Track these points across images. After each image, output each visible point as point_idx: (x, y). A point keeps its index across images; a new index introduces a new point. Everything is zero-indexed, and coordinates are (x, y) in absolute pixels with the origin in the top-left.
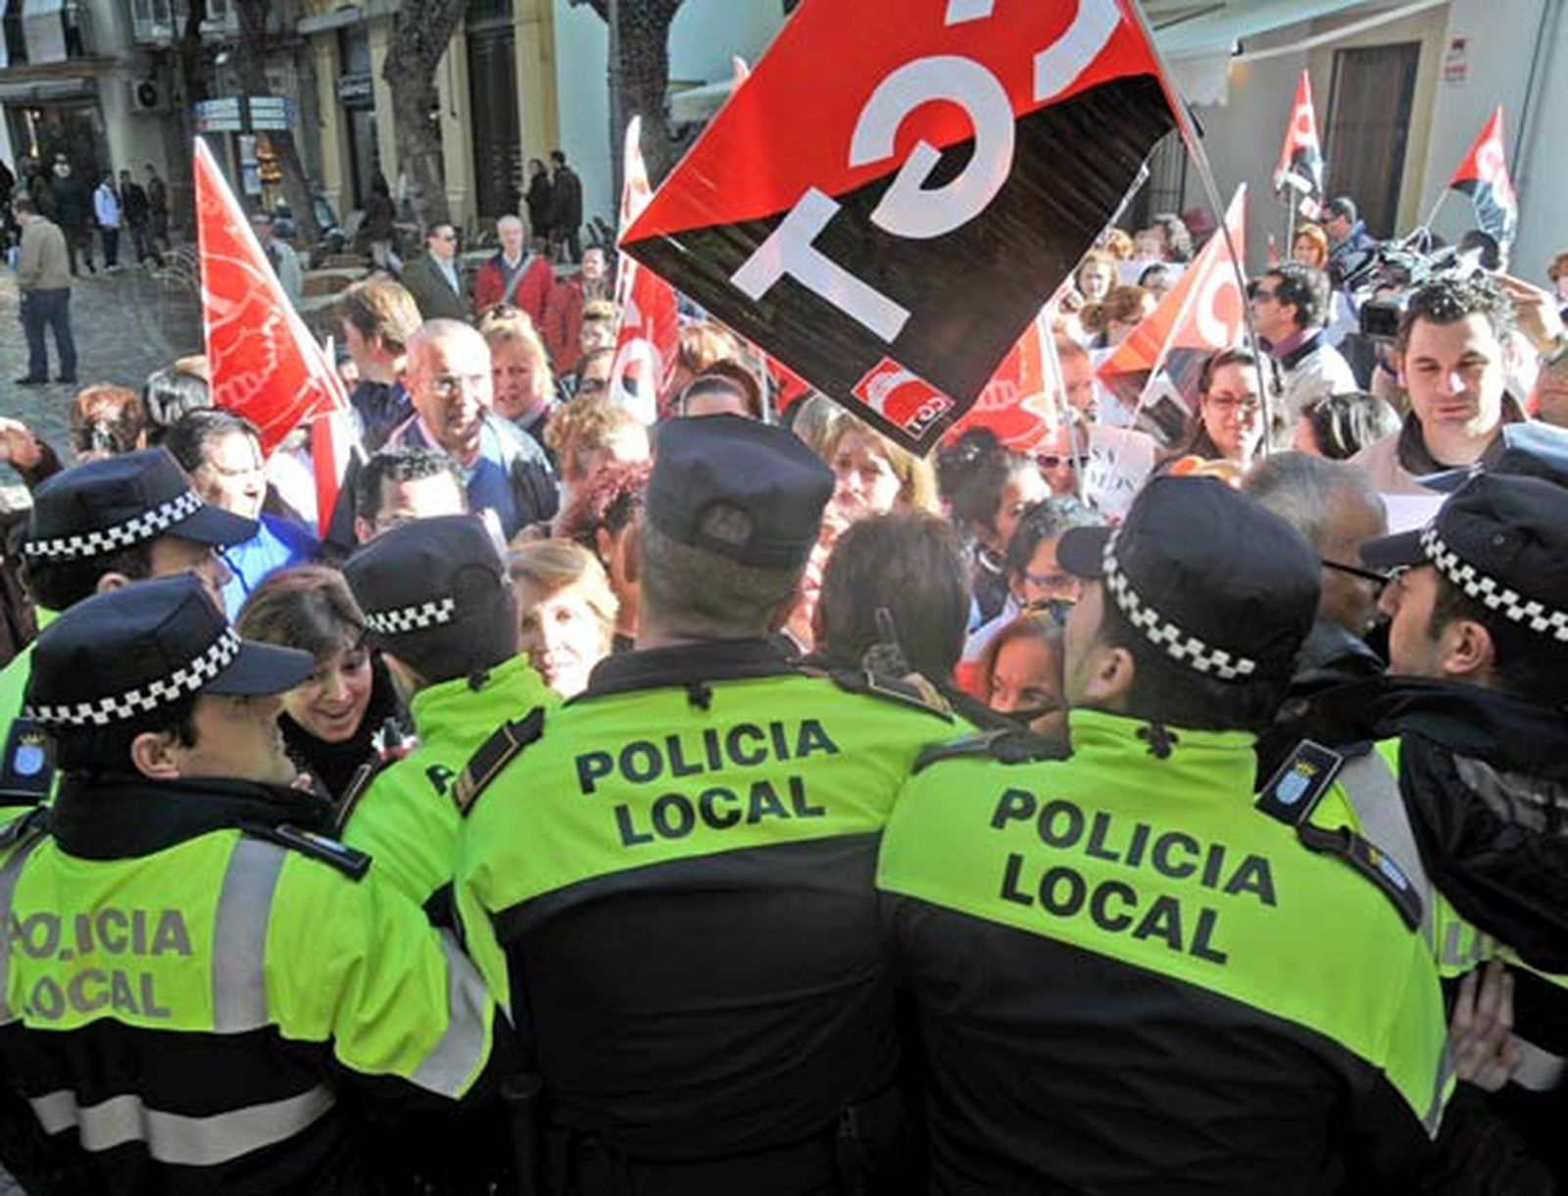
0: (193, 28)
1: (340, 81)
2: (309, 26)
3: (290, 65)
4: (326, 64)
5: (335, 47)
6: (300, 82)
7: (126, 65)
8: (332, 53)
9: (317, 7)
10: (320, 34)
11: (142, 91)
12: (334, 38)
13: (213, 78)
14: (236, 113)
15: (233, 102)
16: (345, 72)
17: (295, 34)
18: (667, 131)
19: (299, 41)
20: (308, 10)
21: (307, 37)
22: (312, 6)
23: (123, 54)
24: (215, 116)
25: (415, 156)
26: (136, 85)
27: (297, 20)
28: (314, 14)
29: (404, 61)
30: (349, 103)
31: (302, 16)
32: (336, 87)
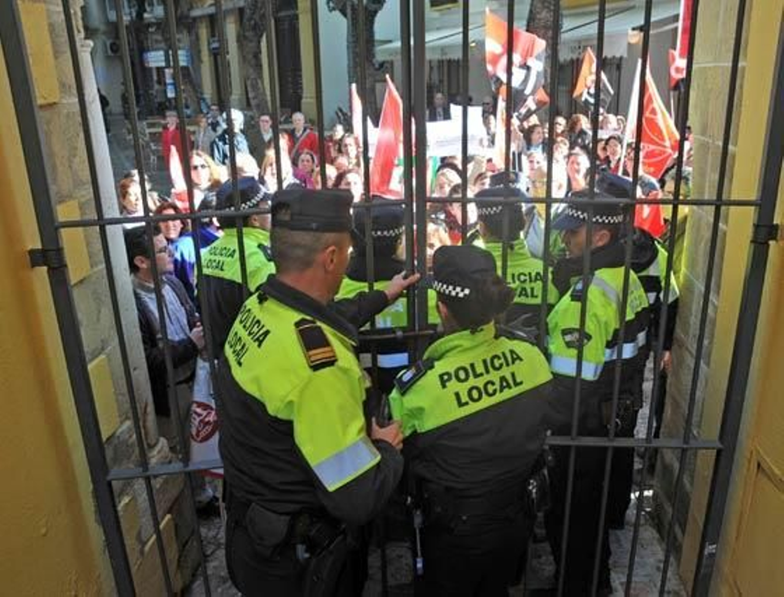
0: (140, 15)
1: (211, 41)
2: (196, 13)
3: (185, 32)
4: (203, 32)
5: (209, 24)
6: (191, 41)
7: (104, 33)
8: (207, 27)
9: (199, 5)
10: (201, 17)
11: (112, 45)
12: (208, 19)
13: (147, 39)
14: (163, 58)
15: (162, 53)
16: (213, 36)
17: (187, 17)
18: (373, 65)
19: (190, 21)
20: (194, 5)
21: (195, 19)
22: (196, 3)
23: (102, 28)
24: (153, 59)
25: (252, 79)
26: (108, 44)
27: (189, 10)
28: (197, 7)
29: (247, 34)
30: (216, 51)
31: (191, 8)
32: (209, 44)
